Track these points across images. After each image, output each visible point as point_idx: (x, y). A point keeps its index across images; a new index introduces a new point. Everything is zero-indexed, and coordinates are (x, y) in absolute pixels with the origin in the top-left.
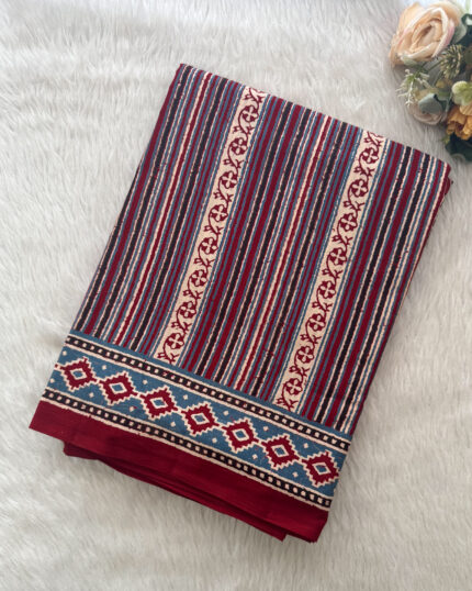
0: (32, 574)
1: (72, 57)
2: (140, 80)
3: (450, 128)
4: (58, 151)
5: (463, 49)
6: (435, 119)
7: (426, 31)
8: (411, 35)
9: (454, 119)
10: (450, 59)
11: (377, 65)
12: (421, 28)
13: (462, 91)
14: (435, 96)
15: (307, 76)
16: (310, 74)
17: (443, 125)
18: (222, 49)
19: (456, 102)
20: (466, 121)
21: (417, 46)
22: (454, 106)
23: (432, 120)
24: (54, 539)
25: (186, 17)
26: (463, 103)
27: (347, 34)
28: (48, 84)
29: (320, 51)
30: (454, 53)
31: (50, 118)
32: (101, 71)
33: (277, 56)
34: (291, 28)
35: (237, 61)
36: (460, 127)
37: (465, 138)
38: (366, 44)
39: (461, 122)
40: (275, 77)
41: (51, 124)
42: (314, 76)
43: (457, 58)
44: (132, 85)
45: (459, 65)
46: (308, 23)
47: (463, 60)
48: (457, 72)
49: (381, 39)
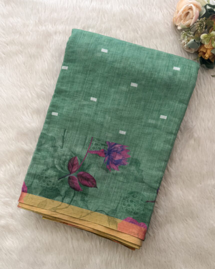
0: (11, 253)
3: (200, 54)
5: (206, 19)
6: (193, 51)
7: (188, 13)
8: (181, 16)
9: (202, 50)
10: (200, 25)
11: (168, 24)
12: (185, 13)
13: (205, 38)
14: (194, 40)
16: (138, 29)
17: (197, 52)
18: (98, 18)
19: (203, 43)
20: (207, 51)
21: (184, 21)
22: (202, 44)
24: (21, 237)
26: (206, 43)
27: (155, 10)
29: (142, 19)
30: (202, 22)
36: (204, 53)
37: (206, 59)
38: (163, 15)
39: (205, 51)
40: (122, 31)
43: (203, 24)
44: (58, 34)
45: (204, 27)
46: (137, 6)
47: (206, 24)
48: (204, 30)
49: (170, 13)
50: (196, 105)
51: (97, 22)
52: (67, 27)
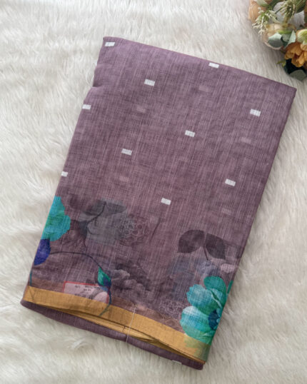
1: (38, 35)
2: (83, 50)
4: (28, 100)
15: (198, 45)
25: (115, 6)
28: (21, 54)
31: (22, 78)
32: (57, 44)
33: (177, 31)
34: (188, 12)
35: (150, 35)
41: (24, 82)
42: (204, 45)
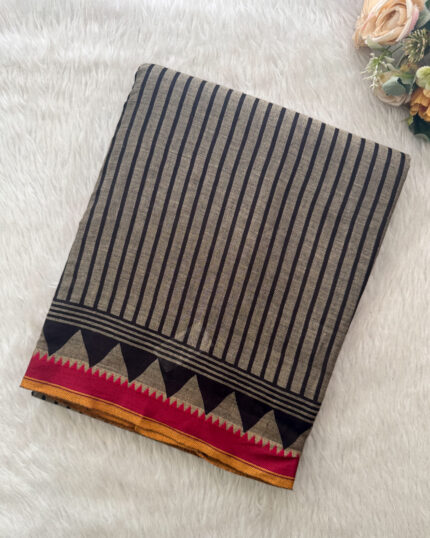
1: (43, 41)
2: (109, 63)
3: (413, 109)
4: (30, 133)
5: (427, 33)
6: (399, 101)
7: (391, 15)
8: (375, 19)
9: (418, 101)
10: (415, 44)
11: (341, 46)
12: (386, 12)
13: (426, 75)
14: (399, 80)
15: (273, 58)
16: (276, 57)
17: (407, 106)
18: (189, 32)
19: (420, 85)
20: (429, 104)
21: (381, 30)
22: (418, 89)
23: (395, 102)
24: (28, 509)
26: (427, 86)
27: (312, 16)
28: (20, 67)
29: (286, 33)
30: (419, 38)
31: (22, 101)
32: (71, 54)
33: (243, 38)
34: (257, 10)
35: (204, 43)
37: (428, 120)
38: (331, 26)
39: (425, 104)
40: (242, 59)
41: (23, 107)
43: (422, 43)
44: (102, 68)
45: (423, 49)
46: (274, 6)
47: (427, 44)
48: (422, 56)
49: (345, 22)
50: (407, 220)
51: (187, 43)
52: (122, 53)
